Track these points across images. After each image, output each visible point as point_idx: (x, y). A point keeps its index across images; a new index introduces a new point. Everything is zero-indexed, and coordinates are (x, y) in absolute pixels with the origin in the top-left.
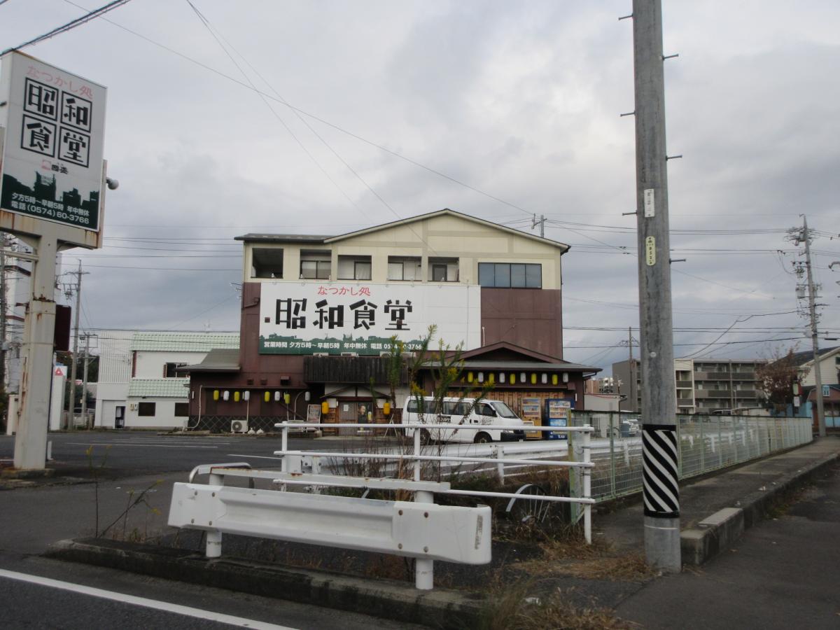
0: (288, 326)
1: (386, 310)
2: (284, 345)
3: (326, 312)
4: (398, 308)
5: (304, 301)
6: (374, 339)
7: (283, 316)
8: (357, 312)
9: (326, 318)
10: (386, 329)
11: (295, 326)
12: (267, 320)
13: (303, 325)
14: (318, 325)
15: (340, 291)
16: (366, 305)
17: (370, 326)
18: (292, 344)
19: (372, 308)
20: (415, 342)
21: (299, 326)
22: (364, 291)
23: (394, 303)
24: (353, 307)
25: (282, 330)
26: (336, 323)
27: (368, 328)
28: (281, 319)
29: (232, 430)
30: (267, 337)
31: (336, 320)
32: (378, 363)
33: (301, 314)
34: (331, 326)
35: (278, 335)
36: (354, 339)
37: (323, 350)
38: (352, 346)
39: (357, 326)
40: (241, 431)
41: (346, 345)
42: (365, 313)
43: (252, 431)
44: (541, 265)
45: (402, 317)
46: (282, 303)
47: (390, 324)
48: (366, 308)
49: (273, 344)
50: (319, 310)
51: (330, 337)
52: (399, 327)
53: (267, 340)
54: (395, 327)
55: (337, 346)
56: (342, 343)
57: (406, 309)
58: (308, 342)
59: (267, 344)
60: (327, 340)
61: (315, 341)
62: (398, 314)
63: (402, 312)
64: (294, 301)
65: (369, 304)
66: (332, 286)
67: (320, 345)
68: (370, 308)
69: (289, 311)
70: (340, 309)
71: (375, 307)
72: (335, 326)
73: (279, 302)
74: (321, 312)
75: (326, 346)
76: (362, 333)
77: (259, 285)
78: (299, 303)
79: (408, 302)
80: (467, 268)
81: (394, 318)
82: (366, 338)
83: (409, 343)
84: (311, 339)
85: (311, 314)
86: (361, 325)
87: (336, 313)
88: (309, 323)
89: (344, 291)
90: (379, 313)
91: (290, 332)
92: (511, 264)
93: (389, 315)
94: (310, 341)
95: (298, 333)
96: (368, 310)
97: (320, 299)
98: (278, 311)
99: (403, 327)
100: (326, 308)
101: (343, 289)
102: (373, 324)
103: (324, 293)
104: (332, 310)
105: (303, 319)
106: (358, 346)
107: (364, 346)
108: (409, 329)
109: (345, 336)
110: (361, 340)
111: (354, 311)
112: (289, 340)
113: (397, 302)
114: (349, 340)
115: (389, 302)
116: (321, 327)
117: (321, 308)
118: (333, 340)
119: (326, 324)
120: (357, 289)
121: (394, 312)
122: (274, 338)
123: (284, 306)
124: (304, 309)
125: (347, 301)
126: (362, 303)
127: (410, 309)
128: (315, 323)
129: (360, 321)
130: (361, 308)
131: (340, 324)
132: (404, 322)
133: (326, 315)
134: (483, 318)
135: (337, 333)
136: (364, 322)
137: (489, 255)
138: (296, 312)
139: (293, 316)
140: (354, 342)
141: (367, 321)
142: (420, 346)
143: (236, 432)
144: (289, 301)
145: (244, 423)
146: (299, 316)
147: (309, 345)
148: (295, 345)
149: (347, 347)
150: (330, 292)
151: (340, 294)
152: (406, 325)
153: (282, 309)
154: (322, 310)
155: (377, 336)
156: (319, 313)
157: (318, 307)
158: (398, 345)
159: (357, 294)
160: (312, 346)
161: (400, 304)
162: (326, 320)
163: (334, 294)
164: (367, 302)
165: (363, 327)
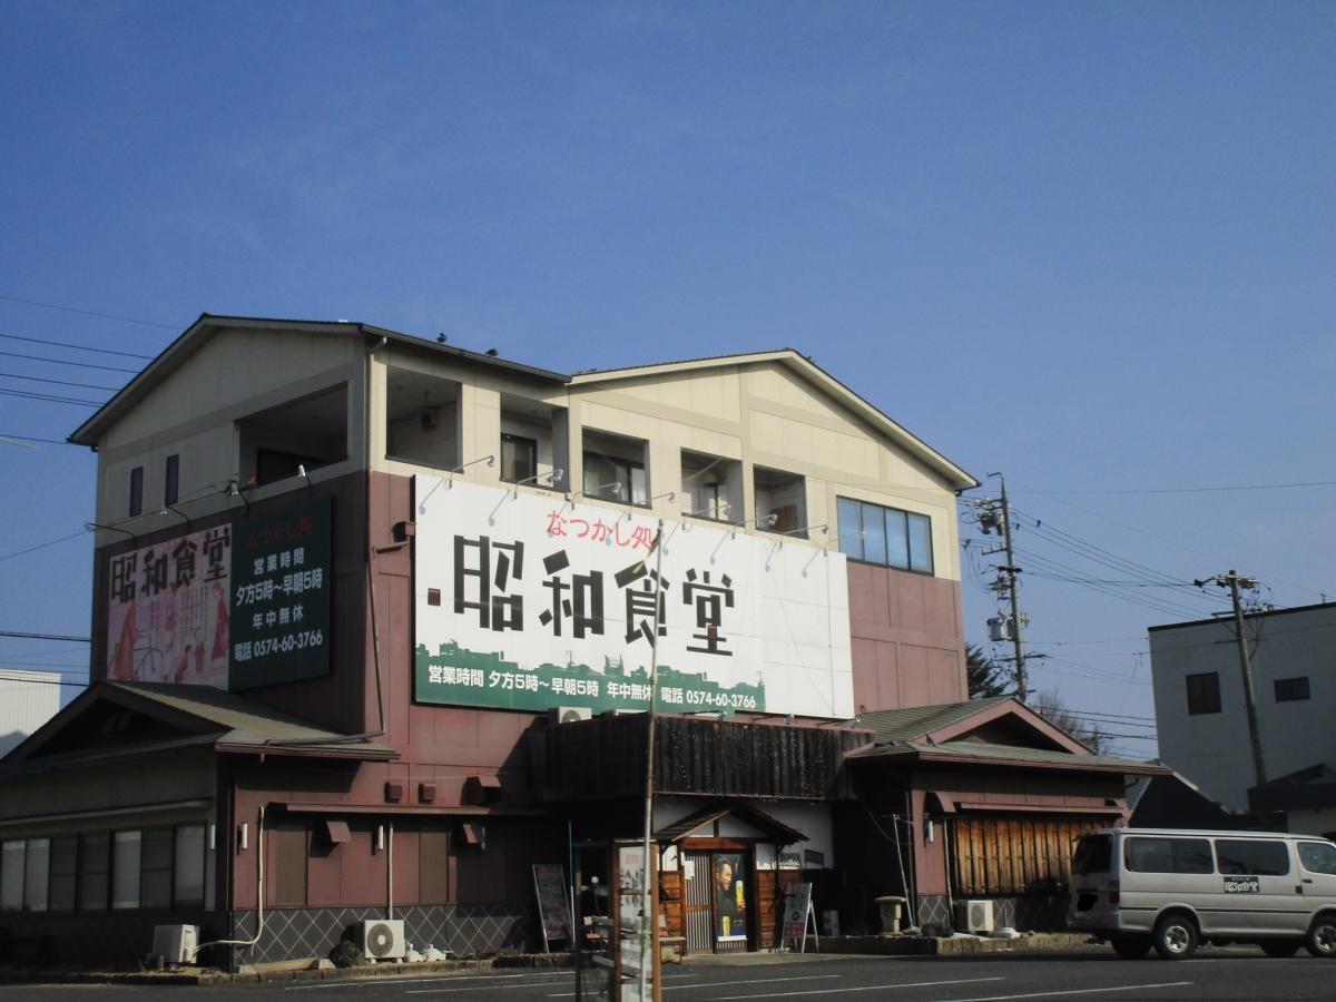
0: (484, 623)
1: (687, 600)
2: (474, 677)
3: (567, 587)
4: (707, 594)
5: (518, 548)
6: (666, 676)
7: (472, 589)
8: (630, 593)
9: (566, 603)
10: (689, 649)
11: (499, 625)
12: (434, 598)
13: (517, 623)
14: (551, 624)
15: (593, 530)
16: (648, 577)
17: (657, 639)
18: (495, 676)
19: (660, 588)
20: (742, 689)
21: (507, 624)
22: (642, 536)
23: (699, 580)
24: (624, 578)
25: (470, 633)
26: (588, 623)
27: (652, 642)
28: (467, 598)
29: (368, 954)
30: (434, 651)
31: (588, 614)
32: (793, 740)
33: (513, 587)
34: (579, 631)
35: (462, 646)
36: (627, 673)
38: (625, 690)
39: (632, 636)
40: (390, 955)
41: (612, 689)
42: (647, 600)
43: (415, 957)
44: (929, 517)
45: (716, 620)
46: (466, 547)
47: (695, 636)
48: (647, 584)
49: (451, 675)
50: (550, 579)
51: (577, 664)
52: (712, 649)
53: (436, 661)
54: (704, 644)
55: (593, 688)
56: (602, 682)
57: (723, 597)
58: (531, 673)
59: (435, 675)
60: (571, 672)
61: (546, 672)
62: (708, 610)
63: (715, 601)
64: (495, 545)
65: (655, 575)
66: (575, 515)
67: (557, 685)
68: (655, 586)
69: (483, 573)
70: (596, 580)
71: (665, 584)
72: (588, 630)
73: (460, 543)
74: (557, 586)
75: (571, 686)
76: (637, 656)
77: (412, 484)
78: (506, 552)
79: (726, 580)
80: (818, 505)
81: (701, 621)
82: (651, 672)
83: (733, 690)
84: (535, 665)
86: (637, 635)
87: (587, 589)
88: (530, 616)
89: (601, 529)
90: (673, 602)
91: (490, 641)
92: (884, 507)
93: (693, 609)
94: (535, 672)
95: (506, 644)
96: (653, 591)
97: (554, 547)
98: (460, 572)
99: (720, 646)
100: (565, 576)
101: (599, 525)
102: (663, 632)
103: (560, 532)
104: (579, 582)
105: (516, 601)
106: (636, 691)
107: (649, 692)
108: (729, 654)
109: (607, 660)
110: (639, 677)
111: (624, 589)
112: (489, 662)
113: (706, 575)
114: (615, 672)
115: (691, 573)
116: (557, 632)
117: (556, 574)
118: (582, 672)
119: (567, 623)
120: (627, 530)
121: (701, 601)
122: (454, 655)
123: (472, 558)
124: (518, 574)
125: (609, 561)
126: (640, 570)
127: (730, 603)
128: (545, 618)
129: (637, 621)
130: (638, 585)
131: (598, 628)
132: (720, 631)
133: (567, 595)
134: (855, 637)
135: (592, 651)
136: (644, 624)
137: (851, 480)
138: (501, 583)
139: (494, 591)
140: (629, 681)
141: (652, 623)
142: (752, 700)
143: (378, 960)
144: (483, 544)
145: (397, 927)
146: (507, 594)
147: (532, 683)
148: (502, 679)
149: (614, 694)
150: (573, 530)
151: (594, 537)
152: (723, 640)
153: (467, 566)
154: (556, 580)
155: (673, 668)
156: (551, 590)
157: (549, 572)
158: (714, 696)
159: (628, 542)
160: (540, 687)
161: (711, 584)
162: (568, 613)
163: (581, 536)
164: (649, 571)
165: (644, 639)
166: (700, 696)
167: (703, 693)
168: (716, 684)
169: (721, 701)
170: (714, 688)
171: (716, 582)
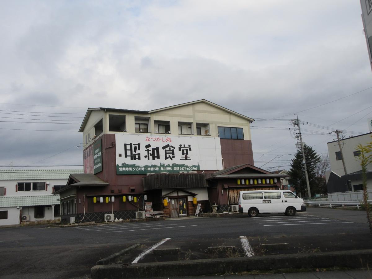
0: (132, 159)
1: (180, 150)
2: (130, 169)
3: (151, 151)
4: (185, 149)
5: (139, 145)
6: (175, 165)
7: (129, 153)
8: (166, 151)
9: (151, 154)
10: (180, 160)
11: (135, 159)
12: (120, 155)
13: (139, 158)
14: (147, 158)
15: (156, 139)
16: (170, 147)
17: (173, 158)
18: (134, 169)
19: (173, 149)
20: (194, 166)
21: (137, 159)
22: (168, 139)
23: (183, 146)
24: (164, 148)
25: (129, 161)
26: (156, 157)
27: (172, 159)
28: (127, 155)
29: (106, 220)
30: (120, 165)
31: (156, 155)
33: (138, 152)
34: (154, 159)
35: (127, 163)
36: (165, 165)
37: (151, 171)
38: (165, 169)
39: (166, 158)
40: (111, 220)
41: (162, 169)
42: (170, 152)
43: (117, 220)
44: (243, 128)
45: (187, 153)
46: (127, 146)
47: (182, 157)
48: (170, 148)
49: (124, 169)
50: (147, 149)
51: (153, 165)
52: (186, 159)
53: (121, 167)
54: (184, 158)
55: (157, 169)
56: (160, 168)
57: (189, 149)
58: (143, 167)
59: (121, 169)
60: (152, 166)
61: (146, 167)
62: (185, 152)
63: (187, 150)
64: (134, 144)
65: (172, 146)
66: (153, 137)
67: (149, 169)
68: (172, 149)
69: (131, 150)
70: (158, 149)
72: (156, 158)
73: (126, 145)
74: (148, 151)
75: (152, 169)
76: (169, 162)
77: (114, 135)
78: (136, 145)
79: (189, 146)
80: (213, 129)
81: (183, 154)
82: (171, 165)
83: (192, 167)
84: (144, 165)
85: (143, 152)
86: (168, 158)
87: (155, 151)
88: (142, 157)
89: (159, 139)
90: (176, 151)
91: (133, 162)
92: (231, 128)
93: (181, 152)
94: (144, 167)
95: (137, 162)
96: (171, 149)
97: (147, 143)
98: (126, 150)
99: (188, 158)
100: (150, 149)
101: (158, 138)
102: (174, 157)
103: (149, 140)
104: (153, 150)
105: (139, 154)
106: (168, 169)
107: (171, 169)
108: (191, 160)
109: (161, 163)
110: (169, 166)
111: (164, 150)
112: (133, 166)
113: (184, 145)
114: (163, 166)
115: (181, 145)
116: (149, 159)
117: (148, 148)
118: (155, 166)
119: (151, 157)
120: (165, 139)
121: (183, 151)
122: (124, 165)
123: (128, 147)
124: (139, 149)
125: (160, 145)
126: (168, 146)
127: (190, 149)
128: (146, 157)
129: (168, 155)
130: (168, 149)
131: (158, 157)
132: (188, 156)
134: (222, 154)
135: (157, 162)
136: (169, 156)
137: (221, 123)
138: (135, 151)
139: (134, 153)
140: (166, 167)
141: (171, 155)
142: (196, 168)
143: (108, 221)
144: (131, 145)
145: (112, 215)
146: (137, 153)
147: (143, 169)
148: (136, 169)
149: (162, 170)
150: (152, 140)
151: (157, 141)
152: (189, 157)
153: (127, 149)
154: (148, 150)
155: (177, 164)
156: (147, 151)
157: (146, 148)
158: (187, 168)
159: (165, 141)
160: (145, 170)
161: (186, 147)
162: (151, 155)
163: (154, 141)
164: (170, 146)
165: (169, 158)
166: (183, 168)
167: (184, 168)
168: (187, 166)
169: (188, 169)
170: (187, 167)
171: (187, 146)
